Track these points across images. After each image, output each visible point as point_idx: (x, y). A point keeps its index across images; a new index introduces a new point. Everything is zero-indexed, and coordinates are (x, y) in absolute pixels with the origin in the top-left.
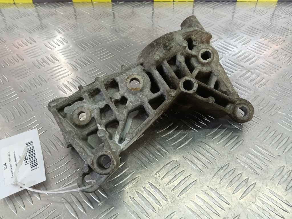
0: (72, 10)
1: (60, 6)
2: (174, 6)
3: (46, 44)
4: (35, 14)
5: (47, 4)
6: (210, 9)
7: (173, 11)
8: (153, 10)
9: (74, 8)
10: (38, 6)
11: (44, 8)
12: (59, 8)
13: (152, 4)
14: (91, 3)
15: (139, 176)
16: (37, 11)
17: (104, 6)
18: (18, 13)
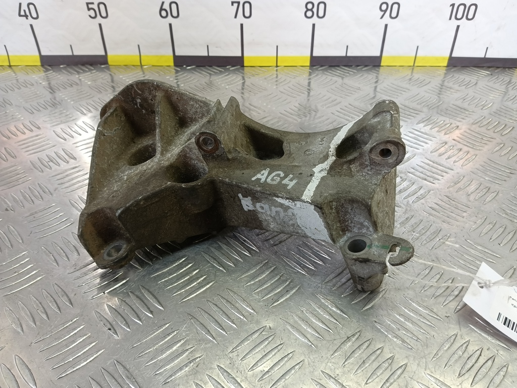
0: (106, 77)
1: (87, 72)
2: (278, 73)
3: (56, 133)
4: (43, 83)
5: (65, 67)
6: (335, 78)
7: (277, 81)
8: (243, 78)
9: (110, 74)
10: (50, 70)
11: (59, 74)
12: (84, 75)
13: (241, 70)
14: (140, 67)
15: (201, 356)
16: (48, 79)
17: (162, 73)
18: (15, 82)
